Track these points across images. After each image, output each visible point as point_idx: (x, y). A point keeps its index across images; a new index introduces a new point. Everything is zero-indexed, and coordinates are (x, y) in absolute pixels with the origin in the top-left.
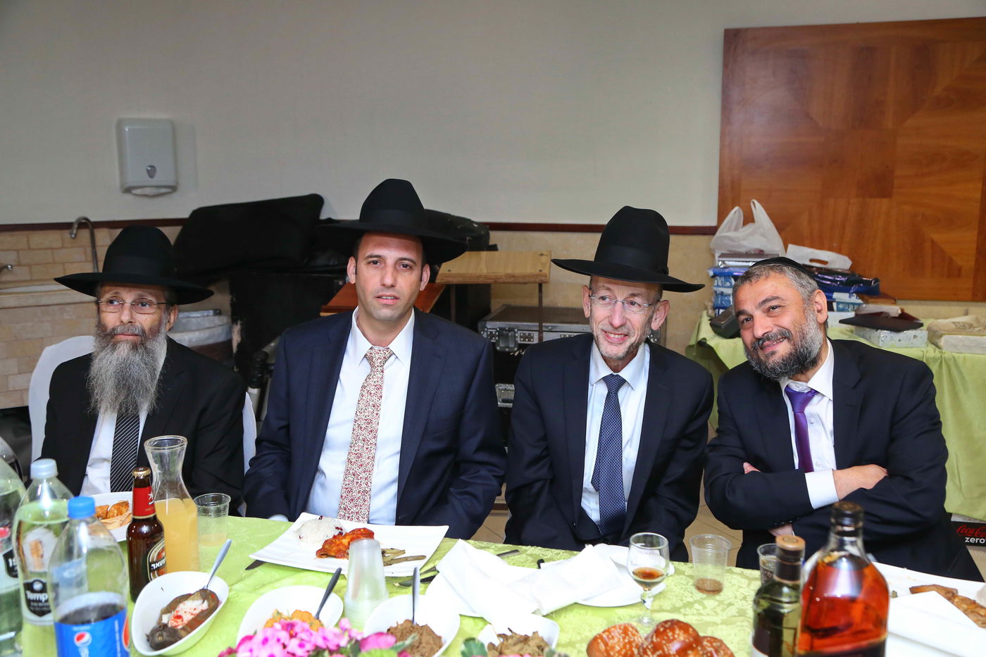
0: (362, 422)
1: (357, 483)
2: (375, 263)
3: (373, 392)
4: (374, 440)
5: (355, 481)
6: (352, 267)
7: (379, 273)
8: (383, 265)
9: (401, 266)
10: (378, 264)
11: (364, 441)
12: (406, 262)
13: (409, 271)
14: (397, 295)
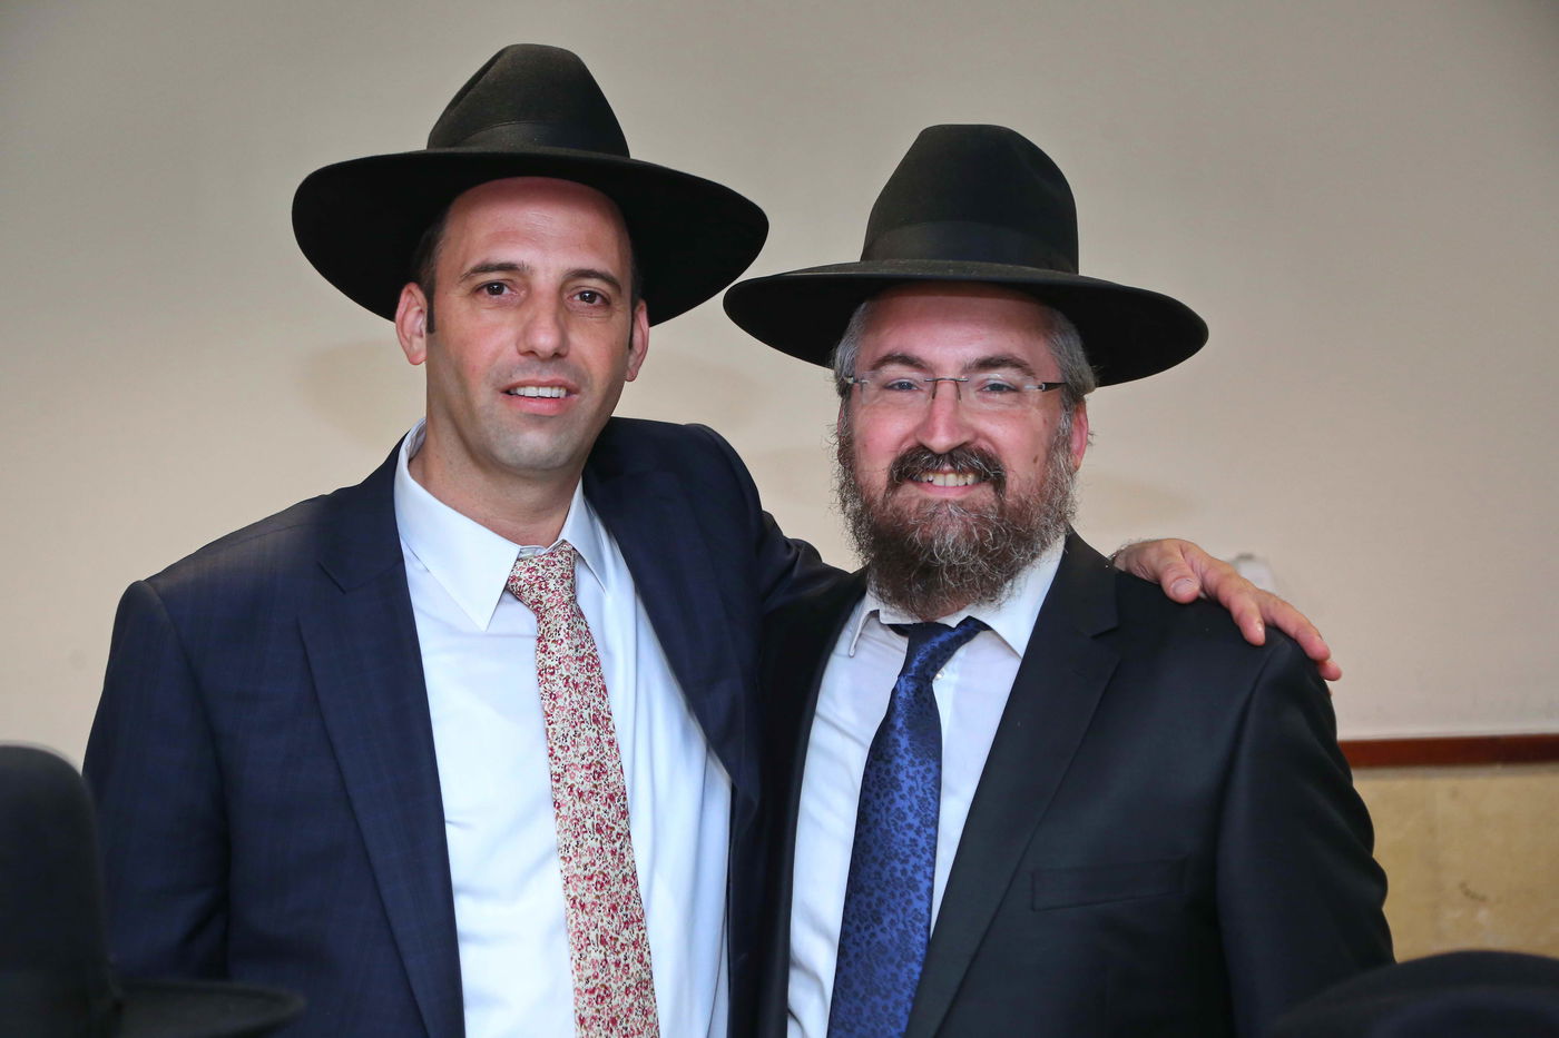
0: (579, 778)
1: (617, 964)
2: (495, 289)
3: (581, 679)
4: (623, 822)
5: (612, 958)
6: (411, 316)
7: (511, 317)
8: (523, 293)
9: (577, 298)
10: (506, 291)
11: (599, 831)
12: (593, 284)
13: (601, 313)
14: (571, 382)
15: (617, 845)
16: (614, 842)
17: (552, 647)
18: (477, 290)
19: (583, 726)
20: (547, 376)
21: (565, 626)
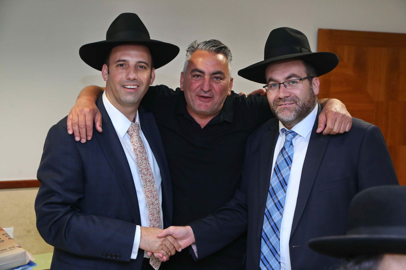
1: (155, 208)
2: (122, 65)
4: (153, 179)
6: (105, 71)
7: (125, 71)
8: (128, 66)
9: (139, 67)
10: (124, 66)
11: (149, 181)
12: (142, 64)
13: (144, 70)
14: (138, 84)
15: (153, 184)
16: (152, 183)
17: (136, 144)
18: (118, 65)
19: (143, 160)
20: (132, 84)
21: (138, 140)
